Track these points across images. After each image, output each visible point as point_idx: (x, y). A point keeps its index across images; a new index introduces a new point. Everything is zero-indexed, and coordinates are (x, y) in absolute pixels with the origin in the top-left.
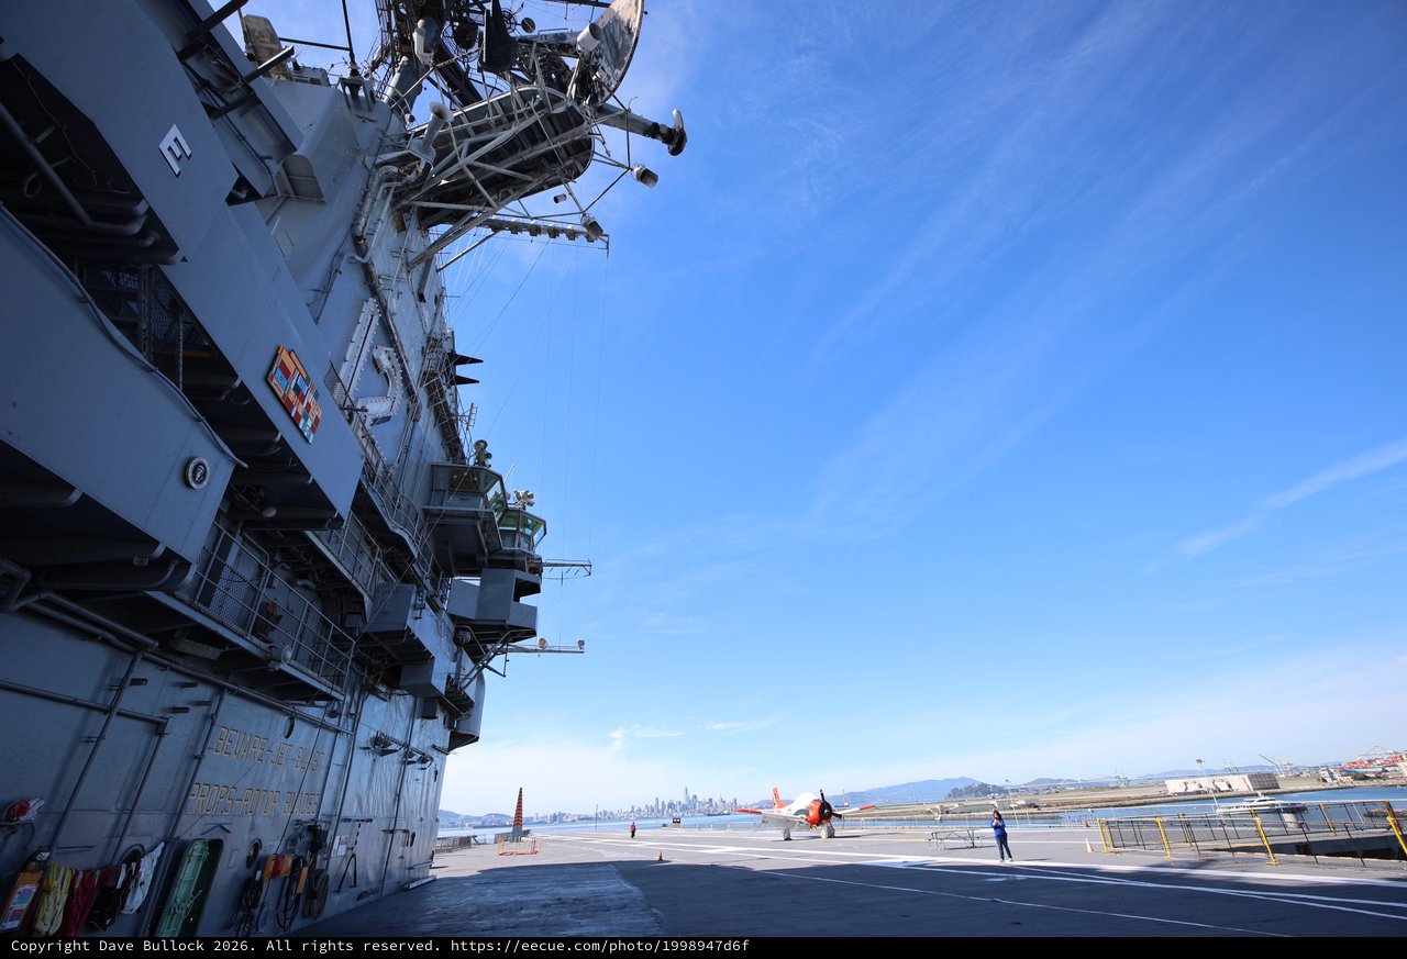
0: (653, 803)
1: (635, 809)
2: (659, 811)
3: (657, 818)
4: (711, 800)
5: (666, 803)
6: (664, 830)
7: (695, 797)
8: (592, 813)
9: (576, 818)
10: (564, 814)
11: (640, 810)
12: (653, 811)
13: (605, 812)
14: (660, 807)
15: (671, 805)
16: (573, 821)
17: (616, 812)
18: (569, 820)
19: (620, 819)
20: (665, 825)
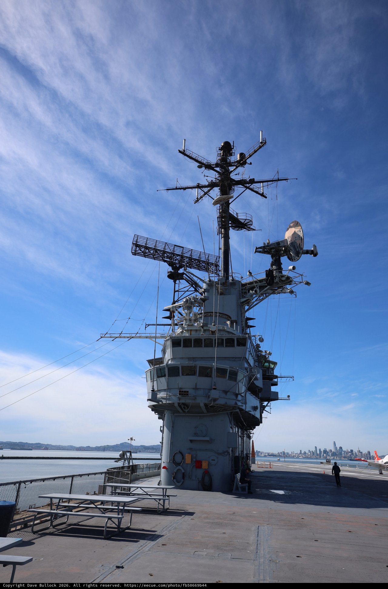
0: (314, 450)
1: (302, 452)
2: (317, 455)
3: (317, 458)
4: (352, 451)
5: (322, 450)
6: (322, 466)
7: (341, 448)
8: (276, 452)
9: (267, 454)
10: (260, 452)
11: (305, 453)
12: (313, 453)
13: (284, 453)
14: (318, 452)
15: (325, 451)
16: (265, 456)
17: (290, 453)
18: (263, 455)
19: (293, 457)
20: (322, 463)
